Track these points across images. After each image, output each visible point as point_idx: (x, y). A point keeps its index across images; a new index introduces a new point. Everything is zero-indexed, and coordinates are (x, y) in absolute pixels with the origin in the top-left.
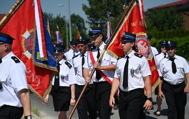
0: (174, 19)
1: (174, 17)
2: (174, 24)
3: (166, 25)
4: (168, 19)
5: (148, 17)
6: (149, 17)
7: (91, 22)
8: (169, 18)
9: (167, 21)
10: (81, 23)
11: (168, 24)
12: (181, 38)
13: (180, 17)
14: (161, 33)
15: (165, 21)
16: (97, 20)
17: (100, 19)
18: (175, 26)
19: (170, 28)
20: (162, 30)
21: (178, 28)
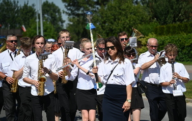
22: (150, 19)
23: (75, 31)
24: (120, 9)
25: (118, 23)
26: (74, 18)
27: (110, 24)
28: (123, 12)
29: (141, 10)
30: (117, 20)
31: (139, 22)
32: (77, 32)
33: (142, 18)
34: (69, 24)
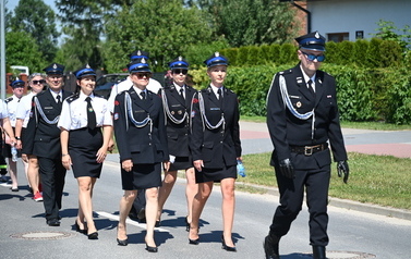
0: (272, 18)
1: (271, 15)
2: (269, 30)
3: (251, 33)
4: (255, 18)
5: (206, 9)
6: (210, 12)
7: (64, 15)
8: (259, 16)
9: (254, 22)
10: (46, 20)
11: (255, 31)
12: (282, 66)
13: (286, 14)
14: (235, 52)
15: (247, 22)
16: (80, 11)
17: (87, 10)
18: (273, 36)
19: (258, 41)
20: (240, 43)
21: (278, 41)
22: (213, 35)
23: (77, 52)
24: (158, 14)
25: (153, 40)
26: (71, 26)
27: (137, 41)
28: (164, 21)
29: (196, 18)
30: (150, 33)
31: (192, 39)
32: (81, 54)
33: (198, 33)
34: (66, 39)
